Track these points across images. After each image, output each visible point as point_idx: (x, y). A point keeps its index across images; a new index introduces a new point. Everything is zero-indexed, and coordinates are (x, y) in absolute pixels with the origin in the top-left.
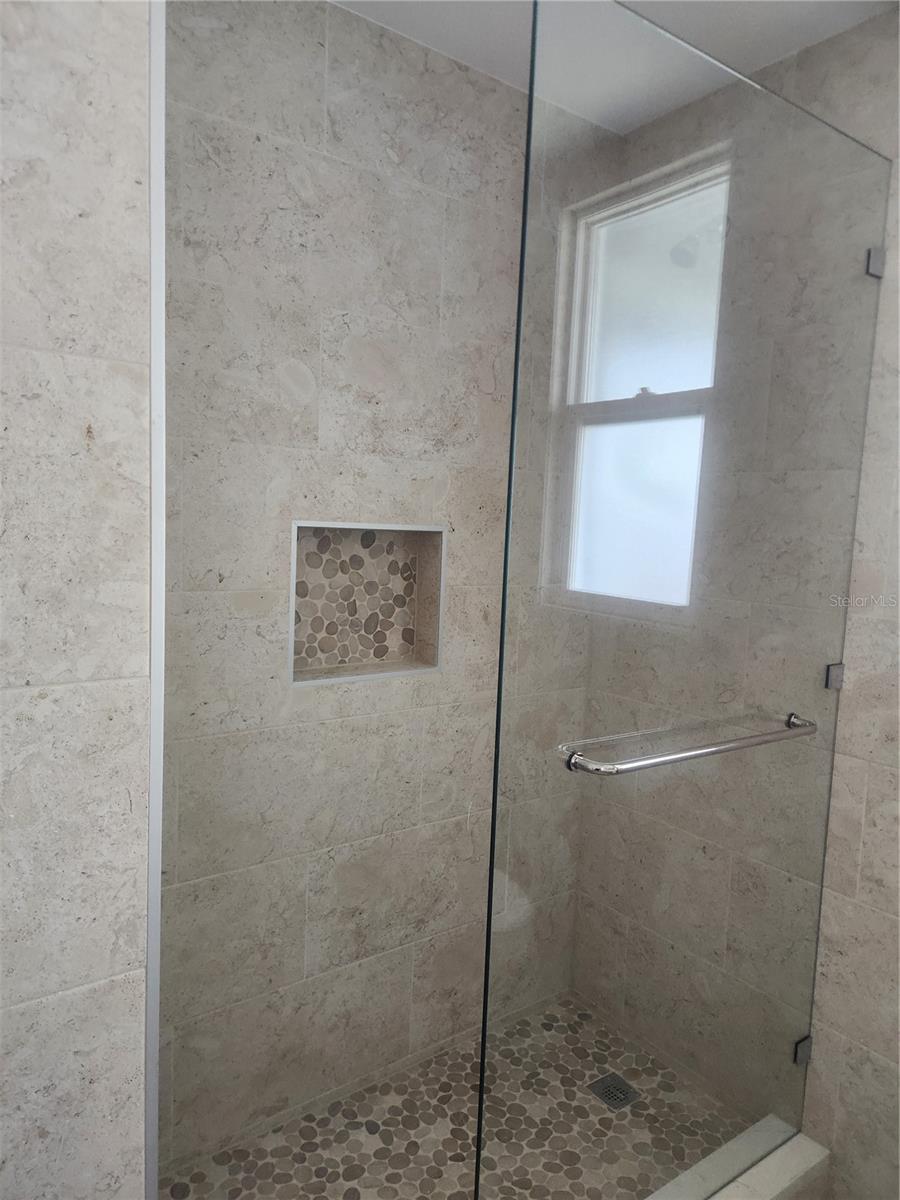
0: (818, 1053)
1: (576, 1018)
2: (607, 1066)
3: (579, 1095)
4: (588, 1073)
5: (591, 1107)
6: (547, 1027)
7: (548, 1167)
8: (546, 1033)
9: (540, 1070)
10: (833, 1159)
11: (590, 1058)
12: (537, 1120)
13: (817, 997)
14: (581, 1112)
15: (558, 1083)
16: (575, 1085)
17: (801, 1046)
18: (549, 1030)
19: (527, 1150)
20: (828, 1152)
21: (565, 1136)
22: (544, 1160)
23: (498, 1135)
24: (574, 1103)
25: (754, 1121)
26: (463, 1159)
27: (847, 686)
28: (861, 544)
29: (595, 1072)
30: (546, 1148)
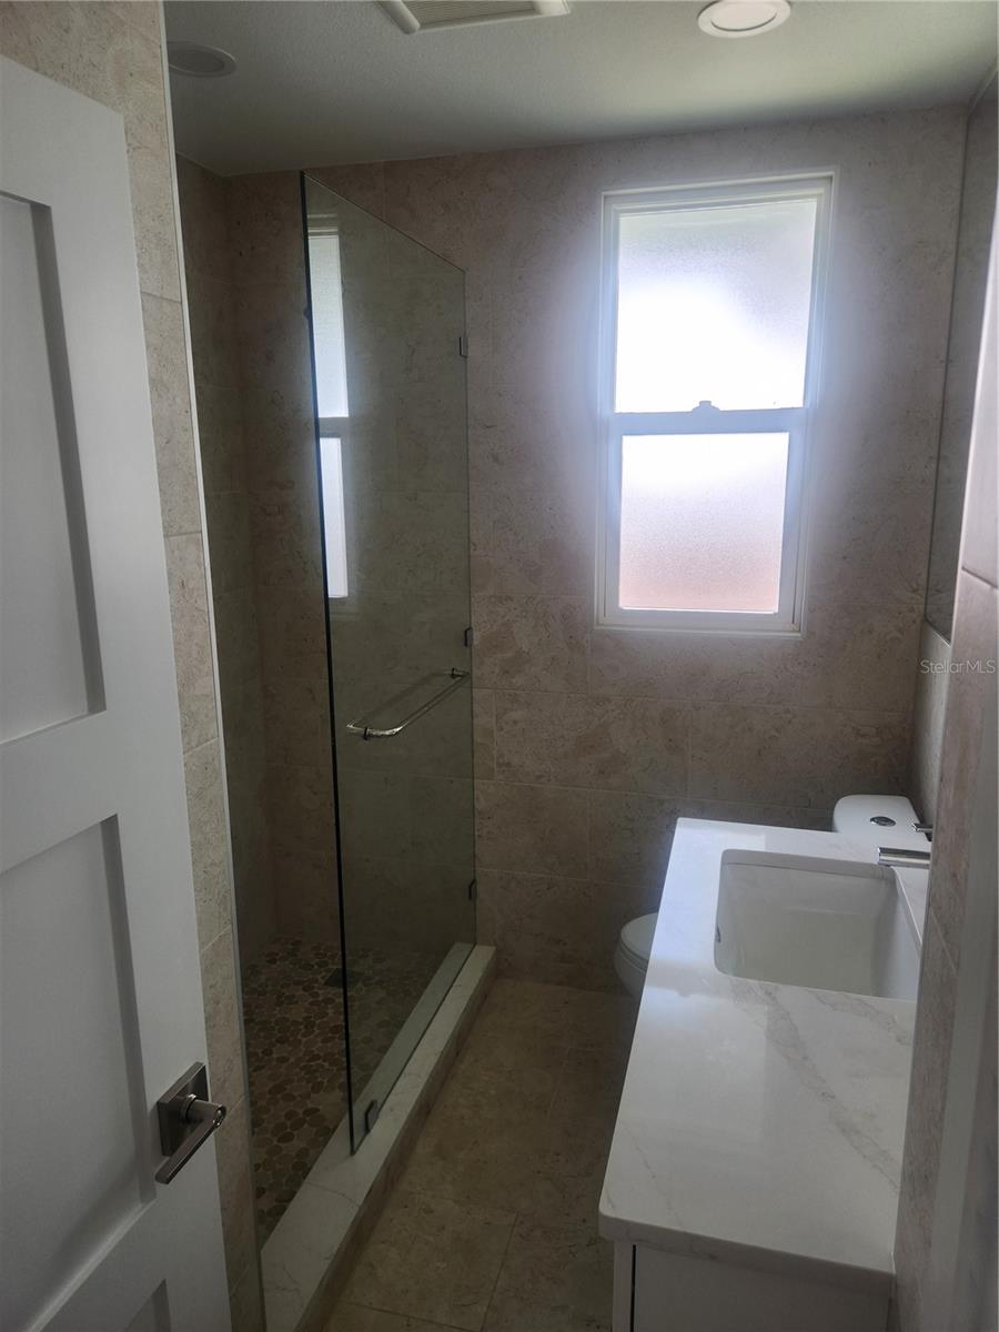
0: (480, 888)
1: (290, 947)
2: (330, 967)
3: (320, 992)
4: (319, 977)
5: (334, 995)
6: (273, 961)
7: (325, 1041)
8: (274, 966)
9: (284, 990)
10: (498, 952)
11: (316, 967)
12: (301, 1020)
13: (477, 852)
14: (328, 1001)
15: (302, 992)
16: (313, 988)
17: (472, 886)
18: (275, 963)
19: (304, 1040)
20: (494, 948)
21: (325, 1019)
22: (319, 1039)
23: (278, 1041)
24: (320, 998)
25: (445, 953)
26: (263, 1067)
27: (475, 642)
28: (474, 545)
29: (324, 974)
30: (317, 1032)
